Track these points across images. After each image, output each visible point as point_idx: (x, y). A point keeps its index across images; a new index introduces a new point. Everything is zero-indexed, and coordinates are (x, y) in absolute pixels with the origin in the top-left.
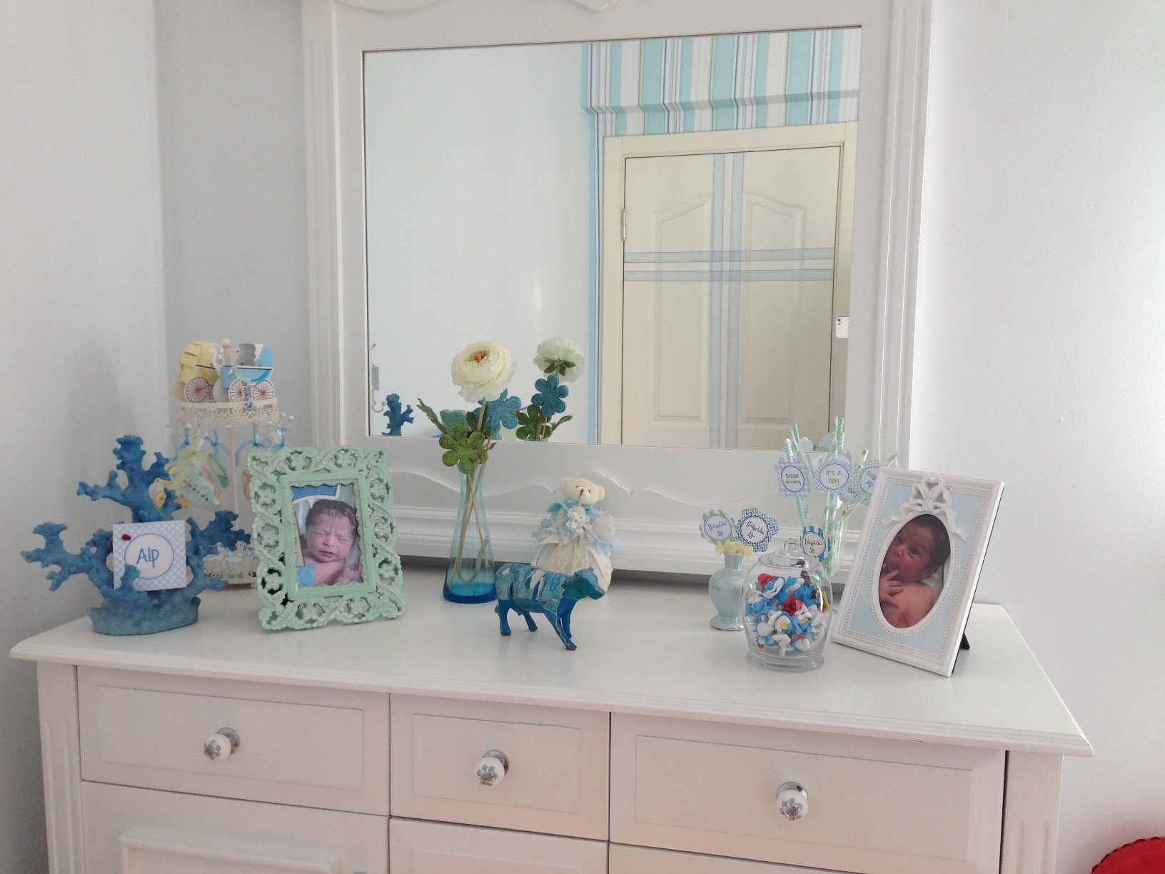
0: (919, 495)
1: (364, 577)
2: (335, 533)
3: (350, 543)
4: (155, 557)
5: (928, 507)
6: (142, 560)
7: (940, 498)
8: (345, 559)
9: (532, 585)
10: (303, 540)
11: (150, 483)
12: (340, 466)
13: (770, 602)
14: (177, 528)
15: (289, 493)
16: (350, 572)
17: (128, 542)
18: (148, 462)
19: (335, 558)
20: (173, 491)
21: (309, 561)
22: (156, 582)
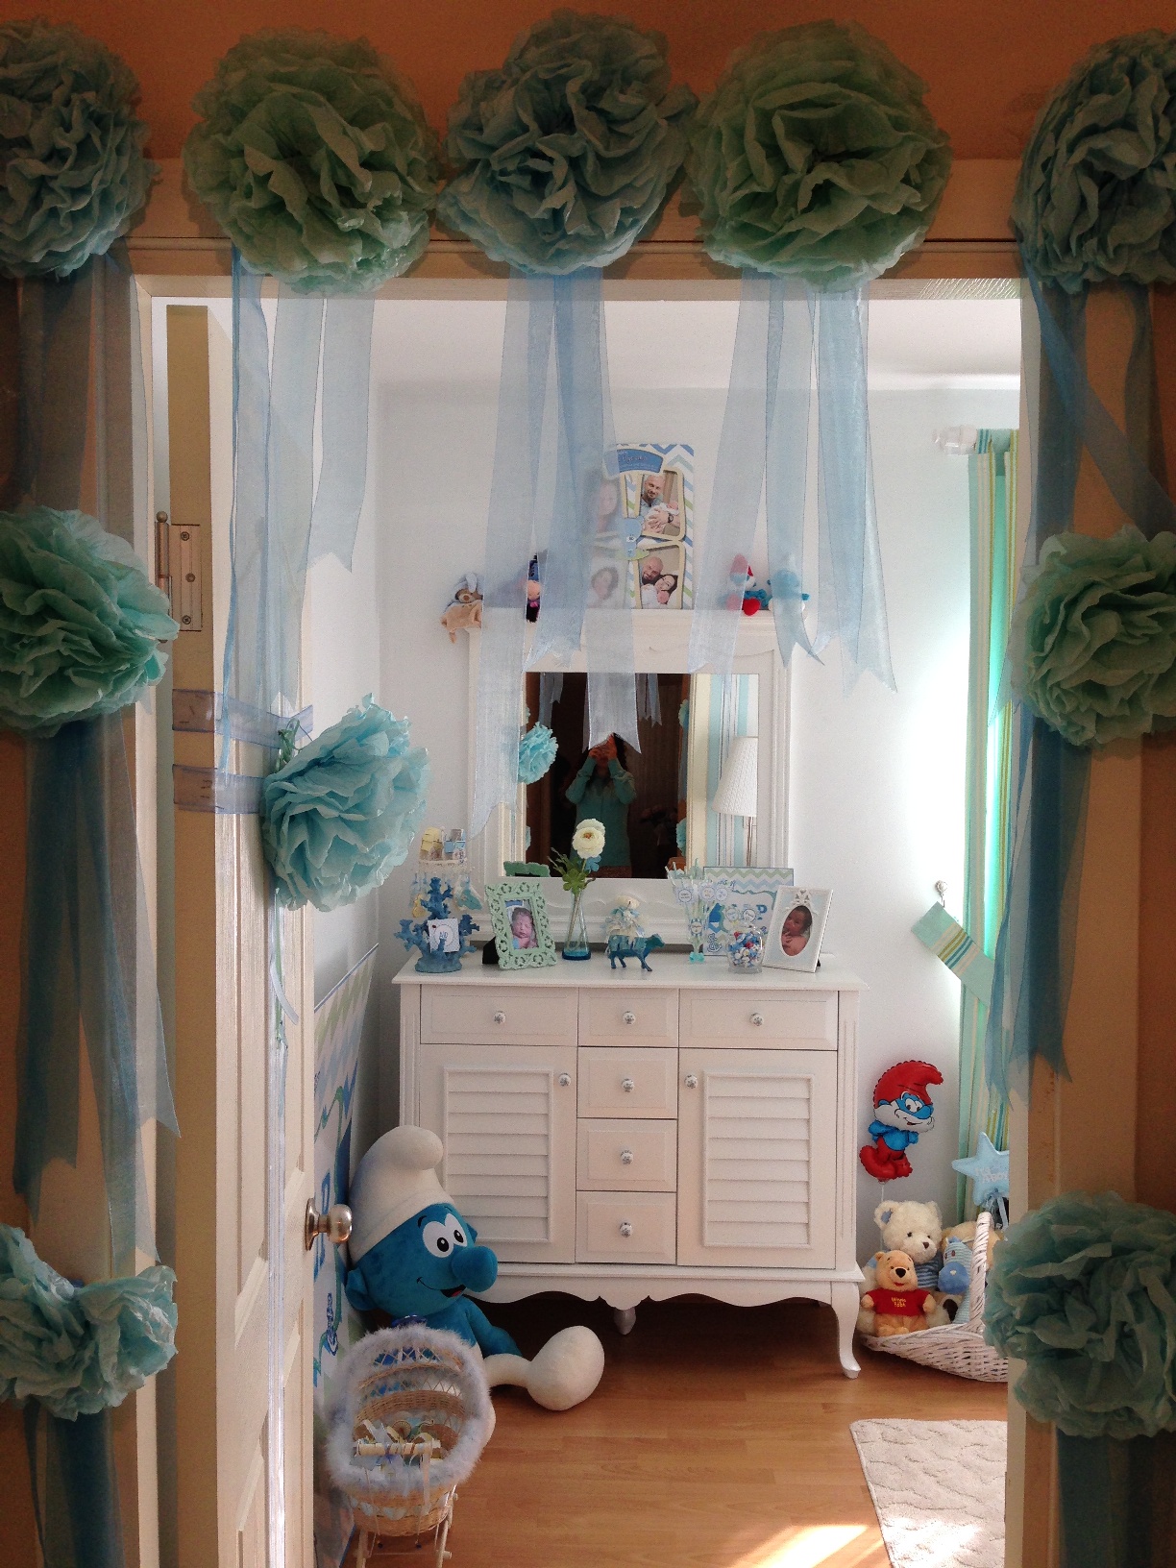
0: (798, 897)
1: (539, 945)
2: (525, 924)
3: (531, 929)
5: (802, 902)
7: (807, 898)
8: (530, 937)
9: (630, 943)
10: (512, 927)
13: (740, 944)
15: (504, 904)
16: (533, 943)
18: (442, 890)
19: (526, 936)
21: (516, 937)
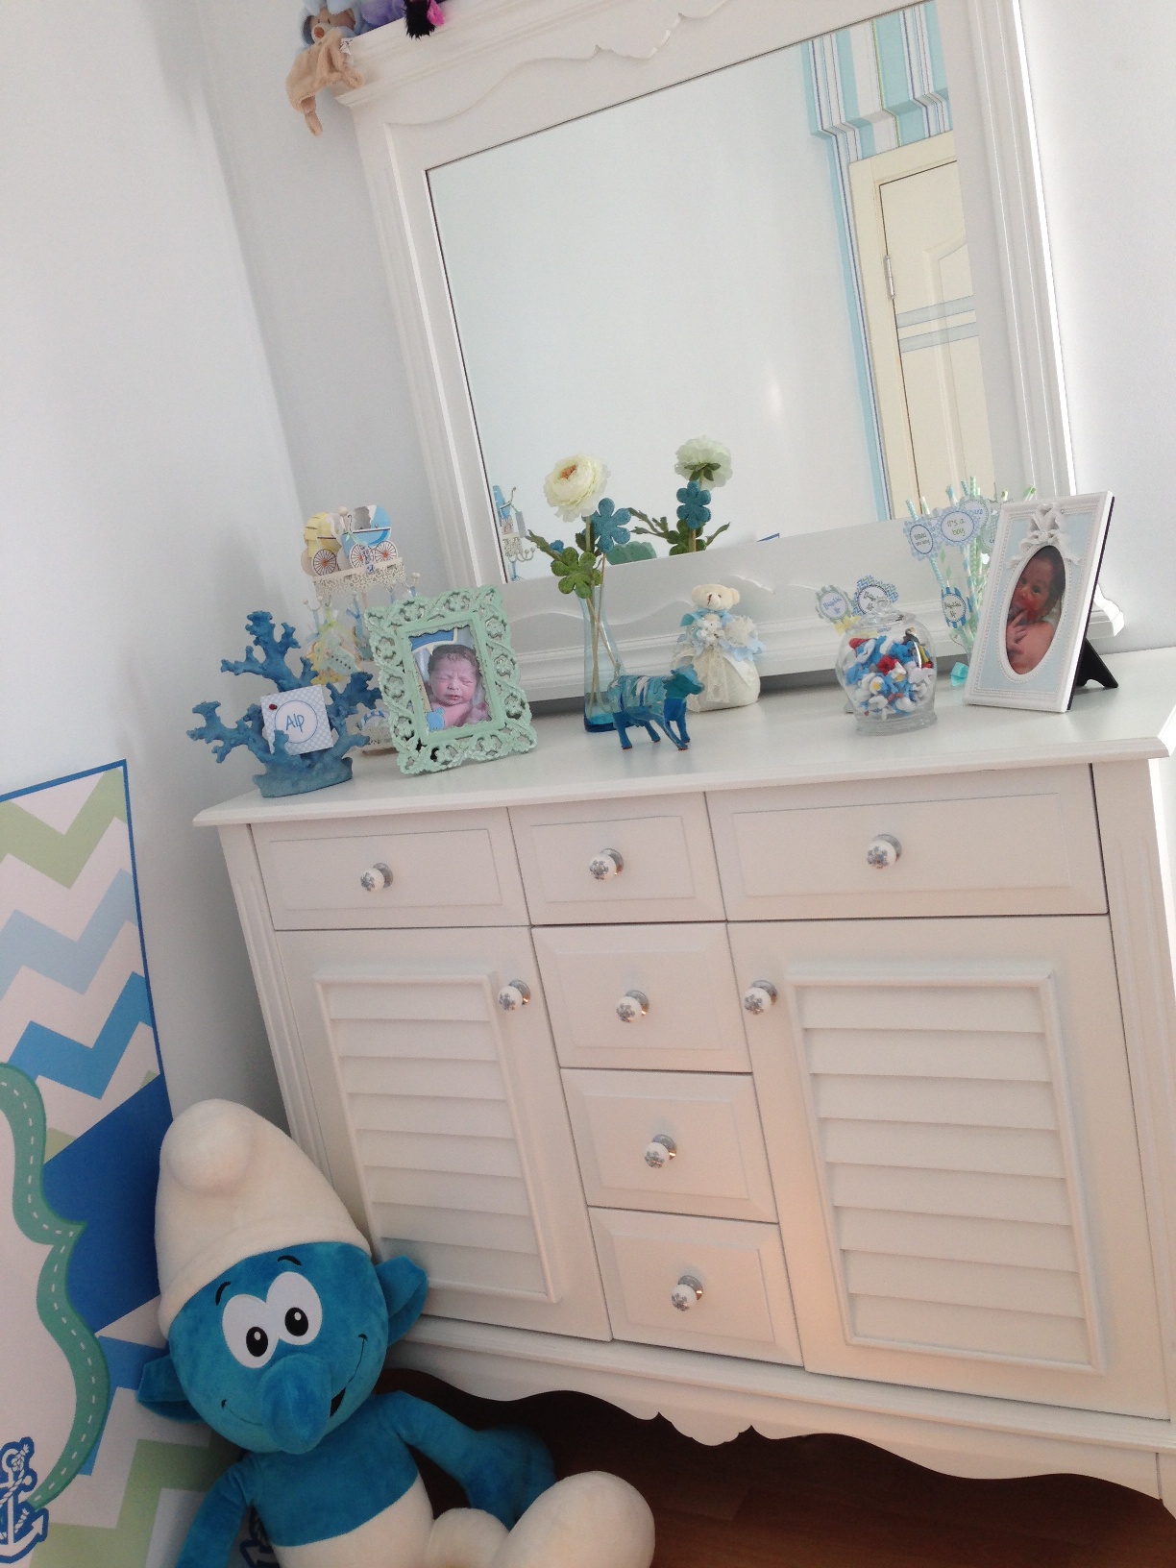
1: (492, 715)
2: (458, 677)
3: (473, 684)
4: (301, 722)
5: (1044, 538)
6: (291, 726)
7: (1054, 526)
8: (471, 700)
9: (638, 692)
10: (428, 688)
11: (283, 653)
12: (453, 610)
14: (316, 693)
15: (408, 643)
16: (477, 712)
17: (275, 711)
18: (278, 635)
19: (461, 700)
20: (309, 659)
21: (437, 706)
22: (306, 745)
